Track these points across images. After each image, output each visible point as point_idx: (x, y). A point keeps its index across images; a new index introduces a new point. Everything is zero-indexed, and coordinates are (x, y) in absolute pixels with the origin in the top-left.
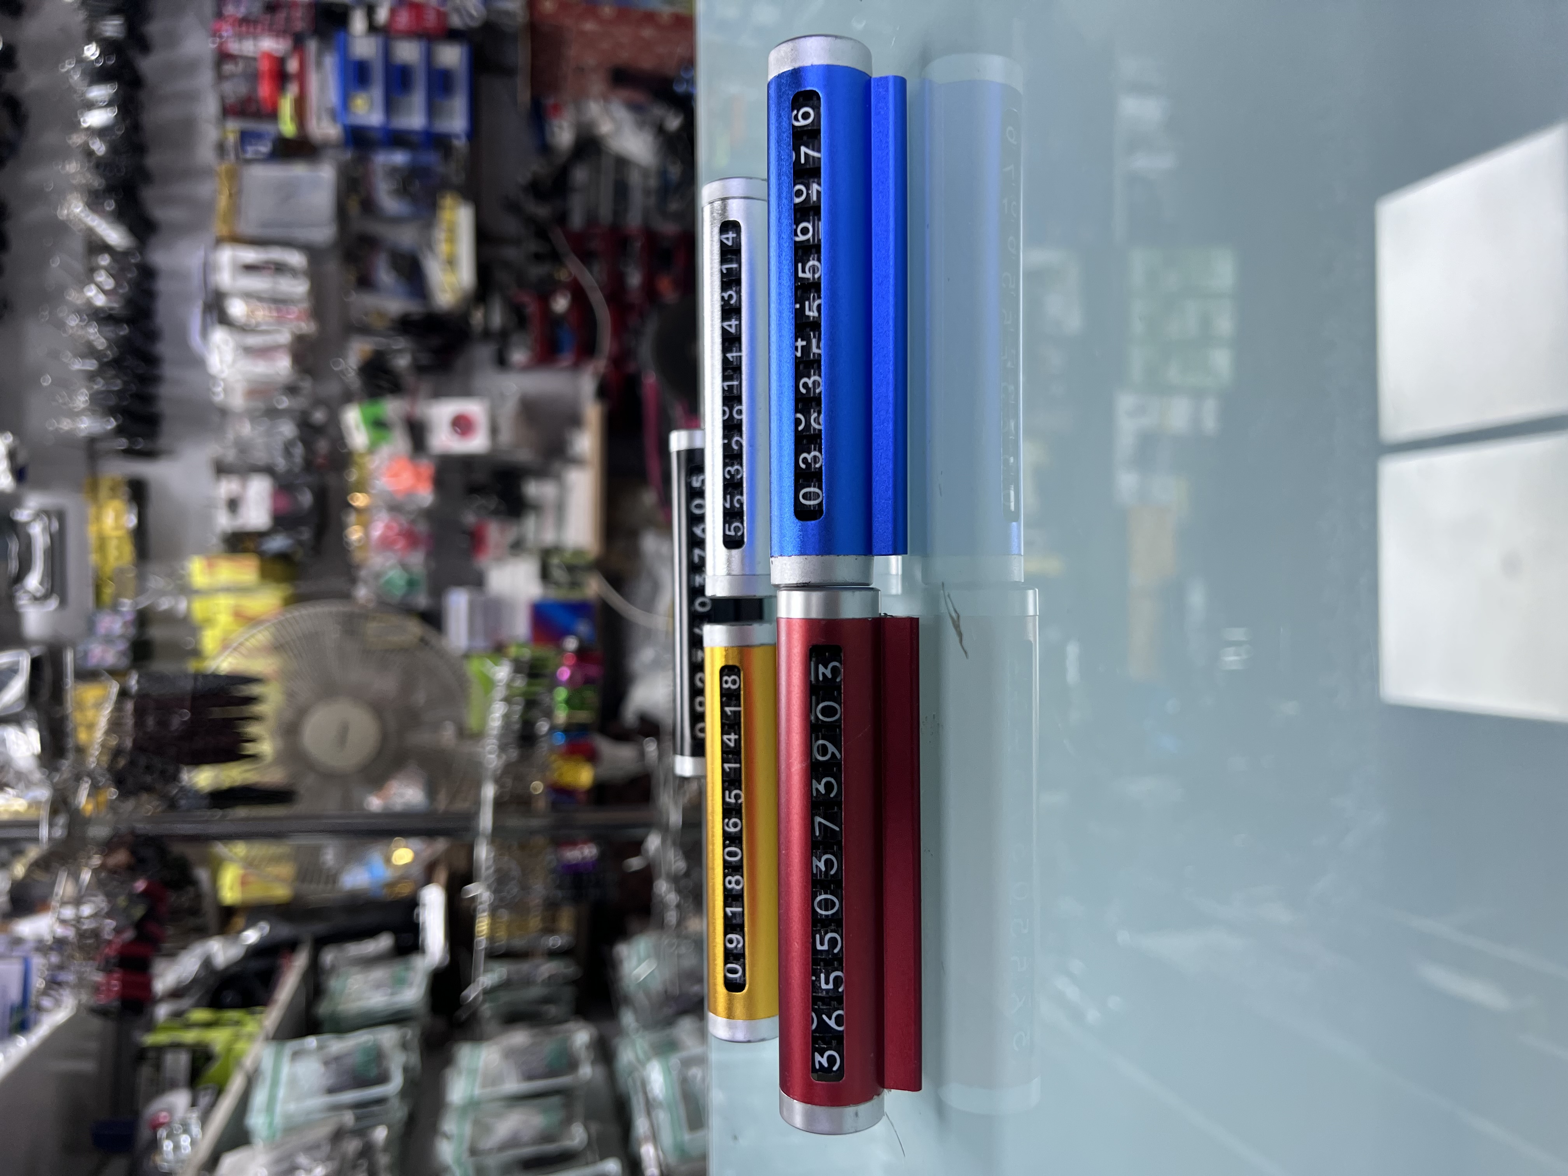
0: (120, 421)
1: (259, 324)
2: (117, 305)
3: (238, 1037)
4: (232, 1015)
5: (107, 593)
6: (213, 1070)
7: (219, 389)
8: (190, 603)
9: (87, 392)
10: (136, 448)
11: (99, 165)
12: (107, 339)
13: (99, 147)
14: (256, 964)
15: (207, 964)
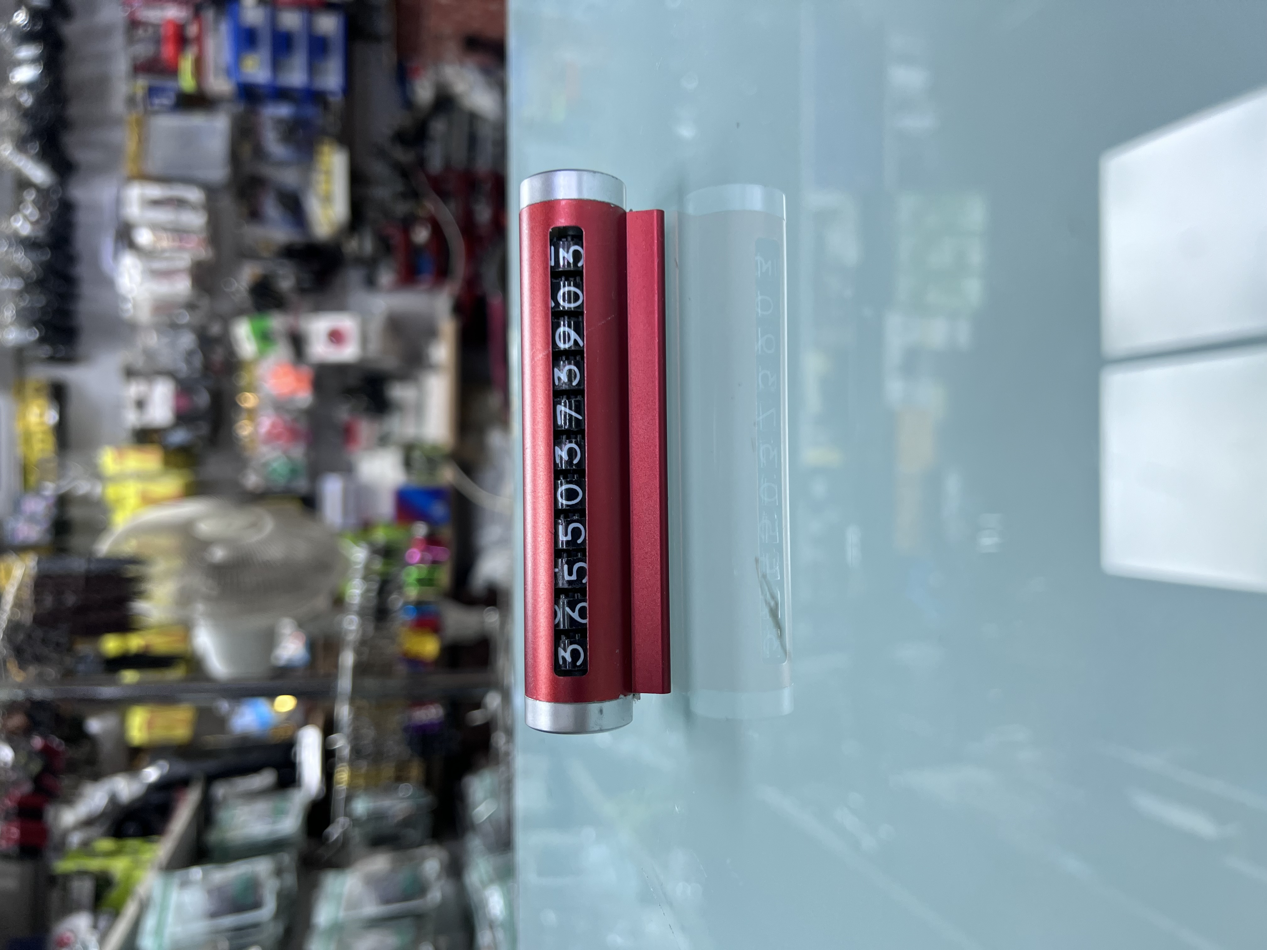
0: (43, 333)
1: (163, 251)
2: (40, 234)
3: (137, 865)
4: (133, 843)
5: (33, 479)
6: (113, 895)
7: (129, 306)
8: (104, 488)
9: (15, 308)
10: (58, 356)
11: (26, 114)
12: (33, 262)
13: (27, 100)
14: (157, 798)
15: (113, 799)
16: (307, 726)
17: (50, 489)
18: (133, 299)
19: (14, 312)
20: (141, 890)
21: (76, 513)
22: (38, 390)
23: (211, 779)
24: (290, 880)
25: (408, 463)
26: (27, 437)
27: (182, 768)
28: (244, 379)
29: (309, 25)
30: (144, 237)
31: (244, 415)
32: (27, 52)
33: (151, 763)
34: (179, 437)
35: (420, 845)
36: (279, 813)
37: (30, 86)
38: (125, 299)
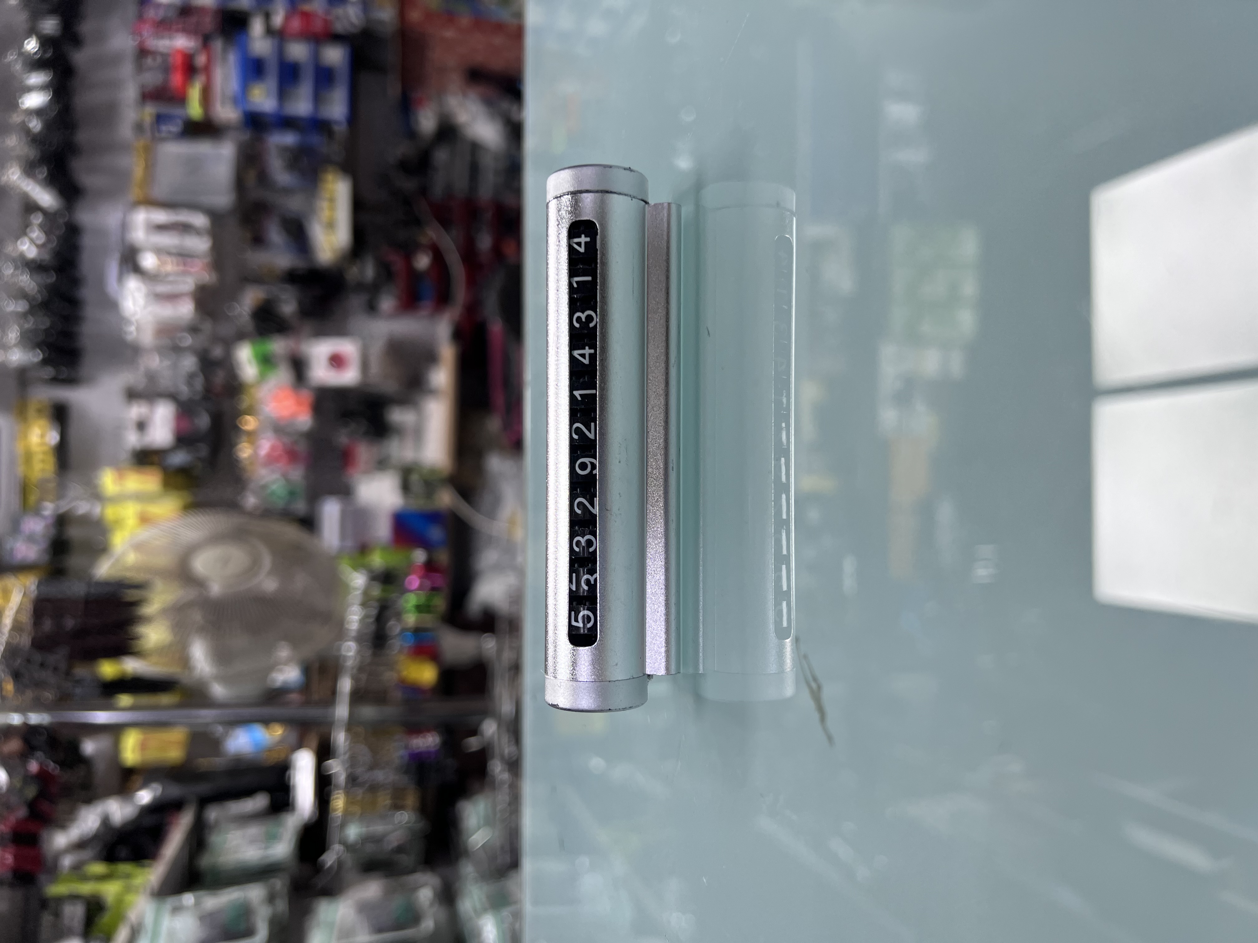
0: (47, 355)
1: (167, 275)
2: (46, 257)
3: (128, 889)
4: (124, 868)
5: (32, 499)
6: (105, 919)
7: (132, 328)
8: (103, 508)
9: (19, 329)
10: (61, 377)
11: (35, 140)
12: (38, 285)
13: (35, 125)
14: (149, 821)
15: (106, 821)
16: (301, 749)
17: (49, 509)
18: (137, 321)
19: (18, 334)
20: (133, 916)
21: (74, 533)
22: (39, 411)
23: (204, 802)
24: (282, 906)
25: (406, 487)
26: (28, 457)
27: (175, 791)
28: (245, 402)
29: (316, 56)
30: (149, 261)
31: (244, 438)
32: (37, 78)
33: (143, 786)
34: (179, 458)
35: (413, 871)
36: (271, 838)
37: (39, 112)
38: (128, 322)
